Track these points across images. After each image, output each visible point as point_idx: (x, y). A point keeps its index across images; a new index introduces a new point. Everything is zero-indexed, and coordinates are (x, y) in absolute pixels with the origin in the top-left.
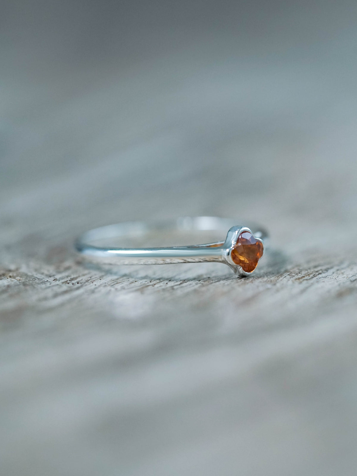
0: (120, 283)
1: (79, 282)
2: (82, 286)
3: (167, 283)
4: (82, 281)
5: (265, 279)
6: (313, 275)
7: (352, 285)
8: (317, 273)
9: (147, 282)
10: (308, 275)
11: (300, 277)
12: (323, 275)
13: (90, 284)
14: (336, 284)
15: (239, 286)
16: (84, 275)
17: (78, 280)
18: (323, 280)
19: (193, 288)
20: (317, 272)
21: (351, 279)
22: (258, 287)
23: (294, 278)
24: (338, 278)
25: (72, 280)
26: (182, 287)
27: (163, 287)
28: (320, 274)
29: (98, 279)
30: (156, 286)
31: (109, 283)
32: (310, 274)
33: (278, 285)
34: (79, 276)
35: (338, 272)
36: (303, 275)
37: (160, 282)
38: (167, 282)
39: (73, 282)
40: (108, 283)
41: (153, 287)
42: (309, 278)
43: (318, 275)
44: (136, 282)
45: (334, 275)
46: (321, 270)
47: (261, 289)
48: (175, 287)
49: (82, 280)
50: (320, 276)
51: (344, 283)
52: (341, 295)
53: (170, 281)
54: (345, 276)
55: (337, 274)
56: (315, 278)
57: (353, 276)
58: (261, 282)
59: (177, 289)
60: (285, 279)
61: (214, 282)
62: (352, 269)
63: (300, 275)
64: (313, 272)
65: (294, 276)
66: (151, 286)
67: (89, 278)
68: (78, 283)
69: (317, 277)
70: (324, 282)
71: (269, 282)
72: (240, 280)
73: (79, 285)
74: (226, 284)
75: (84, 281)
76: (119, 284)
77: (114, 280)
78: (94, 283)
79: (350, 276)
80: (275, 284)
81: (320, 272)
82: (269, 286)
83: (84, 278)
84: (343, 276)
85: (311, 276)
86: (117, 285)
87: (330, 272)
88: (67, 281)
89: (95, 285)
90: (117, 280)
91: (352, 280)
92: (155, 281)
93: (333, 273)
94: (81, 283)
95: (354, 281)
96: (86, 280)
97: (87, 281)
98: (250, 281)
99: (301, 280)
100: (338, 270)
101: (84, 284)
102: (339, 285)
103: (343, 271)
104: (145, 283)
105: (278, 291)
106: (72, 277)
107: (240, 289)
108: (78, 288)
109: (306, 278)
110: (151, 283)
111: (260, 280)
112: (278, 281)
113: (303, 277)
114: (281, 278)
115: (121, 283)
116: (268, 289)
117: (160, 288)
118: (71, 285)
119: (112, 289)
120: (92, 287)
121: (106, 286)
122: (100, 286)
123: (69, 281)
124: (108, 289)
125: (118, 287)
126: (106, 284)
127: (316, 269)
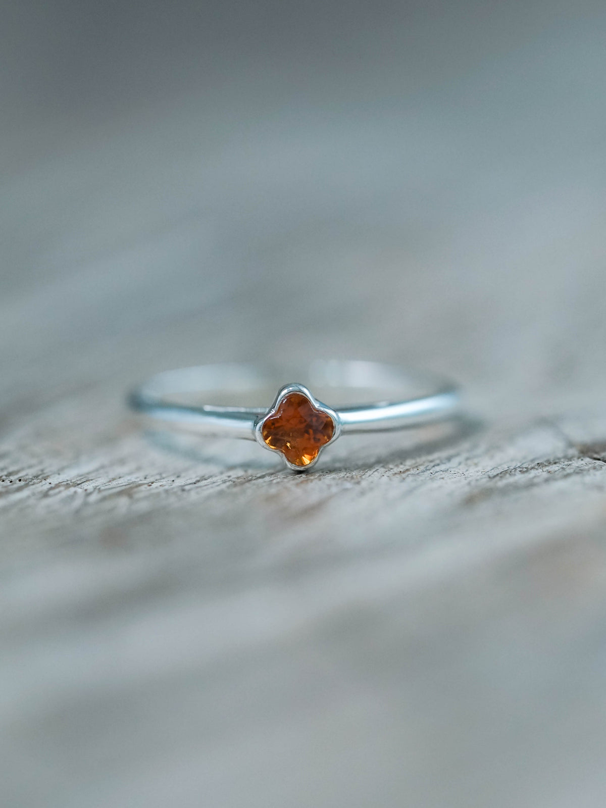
0: (92, 480)
1: (22, 479)
2: (27, 485)
3: (173, 481)
4: (27, 477)
5: (342, 474)
6: (425, 466)
7: (491, 484)
8: (432, 464)
10: (417, 467)
11: (402, 470)
12: (443, 467)
13: (41, 482)
14: (465, 482)
15: (297, 485)
16: (30, 467)
17: (20, 475)
18: (442, 476)
19: (219, 488)
20: (431, 461)
21: (489, 473)
22: (329, 486)
23: (392, 472)
24: (467, 472)
25: (10, 474)
26: (197, 487)
27: (166, 487)
28: (438, 465)
29: (54, 473)
30: (154, 485)
31: (73, 481)
32: (420, 465)
33: (364, 484)
34: (22, 469)
35: (469, 462)
36: (408, 468)
37: (161, 479)
38: (173, 479)
39: (12, 478)
40: (71, 480)
41: (149, 488)
42: (418, 472)
43: (434, 466)
44: (122, 479)
45: (461, 467)
46: (439, 458)
47: (334, 490)
48: (187, 488)
49: (27, 475)
50: (437, 468)
51: (477, 480)
52: (470, 501)
53: (178, 477)
54: (480, 468)
55: (466, 465)
56: (429, 472)
57: (493, 469)
58: (334, 479)
59: (189, 490)
60: (376, 473)
61: (255, 480)
62: (492, 457)
63: (401, 466)
64: (424, 462)
65: (392, 469)
66: (146, 486)
67: (40, 473)
68: (20, 480)
69: (431, 471)
70: (443, 478)
71: (349, 479)
72: (299, 476)
73: (22, 483)
74: (275, 481)
75: (31, 477)
76: (91, 482)
78: (48, 481)
79: (489, 468)
80: (358, 483)
81: (438, 462)
82: (348, 485)
83: (31, 472)
84: (477, 469)
85: (422, 468)
86: (87, 483)
87: (455, 461)
88: (1, 477)
89: (50, 483)
90: (87, 476)
91: (491, 476)
93: (460, 464)
94: (26, 481)
95: (495, 477)
96: (35, 475)
97: (37, 477)
98: (316, 477)
99: (404, 475)
100: (467, 459)
101: (31, 481)
102: (469, 484)
103: (476, 461)
104: (136, 480)
105: (363, 493)
106: (11, 469)
107: (298, 491)
108: (19, 489)
109: (412, 472)
110: (146, 480)
111: (333, 475)
112: (363, 477)
113: (407, 470)
114: (370, 473)
115: (94, 481)
116: (346, 490)
117: (161, 489)
118: (7, 483)
119: (79, 490)
120: (44, 486)
121: (68, 486)
122: (57, 486)
123: (4, 477)
124: (72, 490)
125: (89, 486)
126: (69, 482)
127: (430, 458)
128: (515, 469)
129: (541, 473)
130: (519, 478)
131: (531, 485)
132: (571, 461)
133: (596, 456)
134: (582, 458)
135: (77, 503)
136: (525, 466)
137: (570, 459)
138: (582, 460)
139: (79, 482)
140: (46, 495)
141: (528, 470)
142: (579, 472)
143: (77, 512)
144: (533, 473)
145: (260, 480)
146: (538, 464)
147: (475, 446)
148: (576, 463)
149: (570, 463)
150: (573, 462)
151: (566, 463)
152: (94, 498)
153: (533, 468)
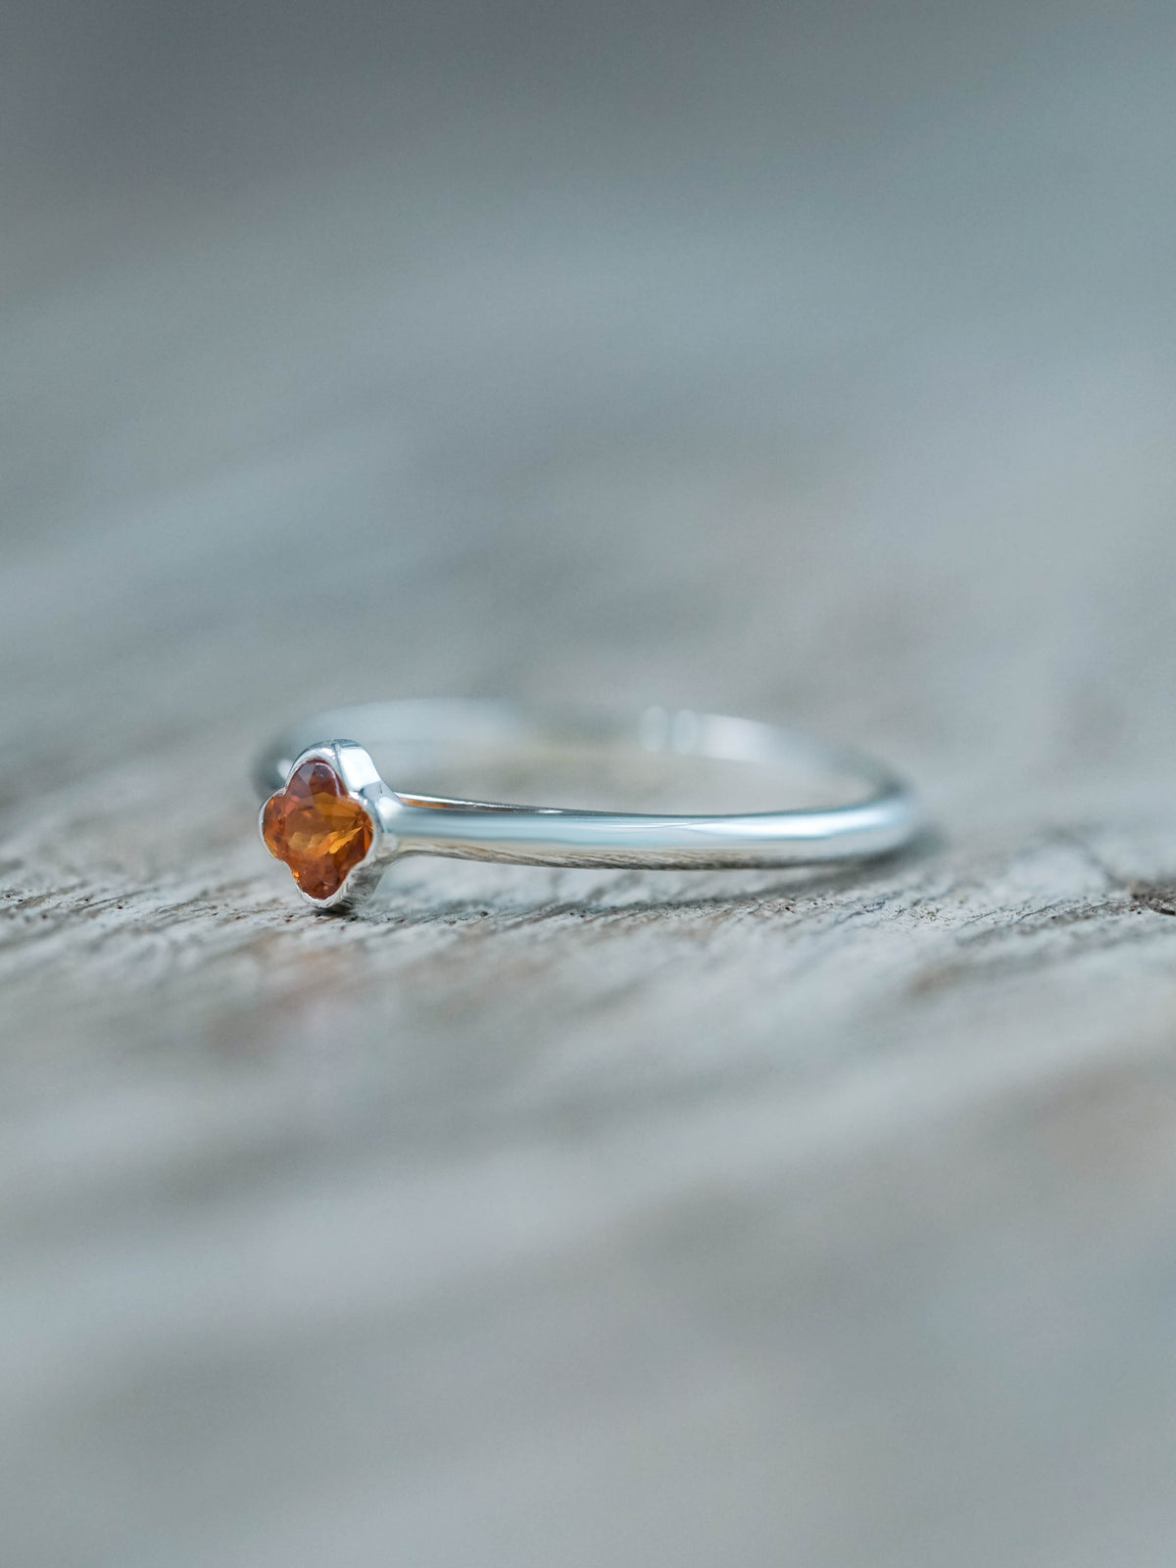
0: (185, 920)
1: (48, 914)
2: (58, 928)
4: (58, 911)
6: (834, 915)
7: (962, 957)
8: (846, 913)
9: (275, 922)
10: (817, 916)
11: (789, 921)
12: (868, 918)
13: (86, 921)
14: (911, 950)
16: (64, 891)
17: (45, 906)
18: (867, 936)
19: (430, 948)
20: (846, 906)
21: (958, 934)
22: (648, 950)
23: (770, 924)
24: (916, 930)
25: (24, 904)
26: (391, 943)
27: (331, 941)
29: (111, 906)
30: (307, 935)
31: (148, 921)
32: (823, 913)
33: (716, 946)
34: (50, 895)
35: (918, 908)
36: (800, 917)
39: (30, 912)
40: (144, 921)
42: (819, 926)
43: (850, 917)
44: (241, 921)
45: (902, 919)
46: (861, 900)
47: (657, 959)
48: (372, 943)
49: (57, 906)
50: (857, 920)
53: (353, 919)
54: (940, 922)
55: (913, 915)
56: (839, 929)
57: (966, 924)
60: (738, 926)
62: (963, 901)
63: (788, 914)
64: (832, 907)
65: (768, 918)
67: (83, 903)
68: (45, 917)
69: (846, 926)
70: (869, 941)
73: (49, 923)
75: (65, 911)
76: (183, 924)
77: (165, 911)
78: (100, 919)
79: (957, 924)
80: (703, 944)
81: (858, 907)
82: (685, 948)
83: (67, 901)
84: (934, 924)
85: (828, 919)
86: (176, 927)
87: (893, 906)
88: (8, 909)
89: (104, 926)
90: (174, 912)
91: (964, 939)
92: (303, 919)
93: (901, 912)
94: (55, 918)
95: (969, 941)
96: (72, 907)
97: (77, 911)
99: (792, 933)
100: (916, 903)
101: (65, 920)
102: (921, 953)
103: (932, 907)
104: (269, 925)
105: (714, 965)
106: (26, 895)
107: (591, 957)
108: (45, 934)
109: (808, 926)
112: (714, 932)
113: (798, 922)
115: (187, 922)
116: (681, 960)
117: (321, 943)
118: (19, 921)
119: (160, 941)
120: (92, 930)
121: (137, 931)
122: (118, 930)
123: (14, 910)
124: (146, 940)
125: (180, 933)
126: (140, 924)
127: (844, 898)
128: (1009, 926)
129: (1060, 937)
130: (1016, 945)
131: (1040, 960)
132: (1118, 914)
133: (1165, 906)
134: (1139, 909)
135: (158, 966)
136: (1028, 920)
137: (1116, 910)
138: (1139, 913)
139: (159, 924)
140: (95, 947)
141: (1034, 930)
142: (1136, 936)
143: (161, 984)
144: (1043, 937)
145: (513, 934)
146: (1054, 918)
147: (930, 880)
148: (1128, 920)
149: (1116, 917)
150: (1122, 916)
151: (1109, 918)
152: (191, 957)
153: (1044, 926)
